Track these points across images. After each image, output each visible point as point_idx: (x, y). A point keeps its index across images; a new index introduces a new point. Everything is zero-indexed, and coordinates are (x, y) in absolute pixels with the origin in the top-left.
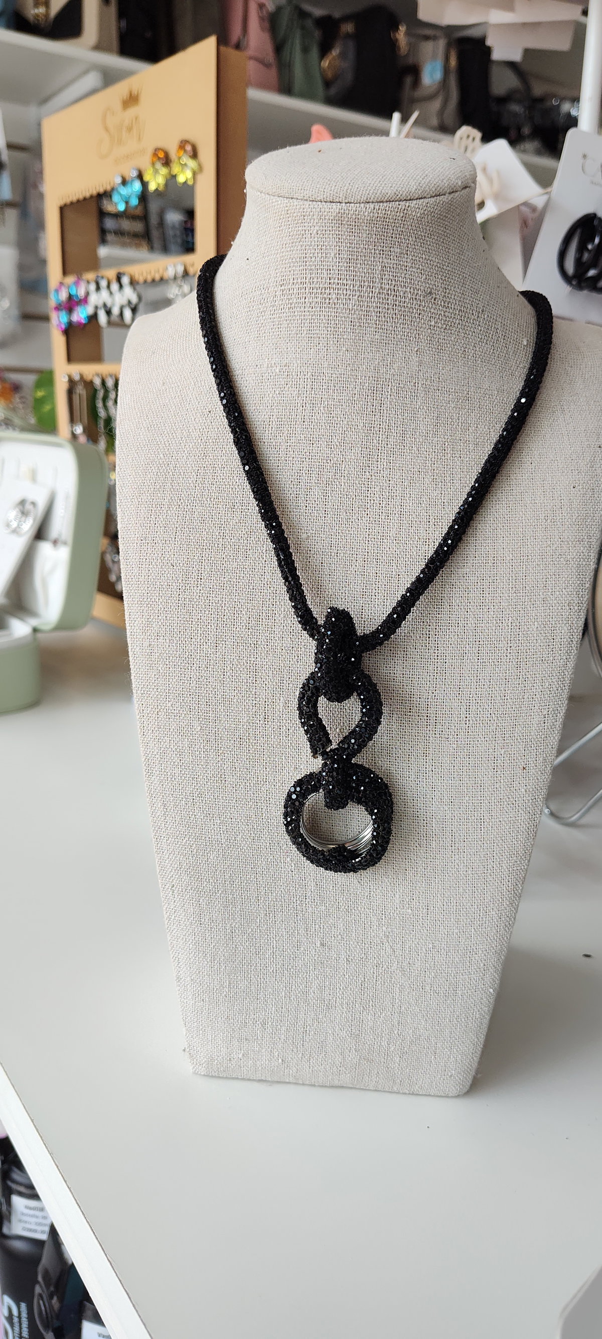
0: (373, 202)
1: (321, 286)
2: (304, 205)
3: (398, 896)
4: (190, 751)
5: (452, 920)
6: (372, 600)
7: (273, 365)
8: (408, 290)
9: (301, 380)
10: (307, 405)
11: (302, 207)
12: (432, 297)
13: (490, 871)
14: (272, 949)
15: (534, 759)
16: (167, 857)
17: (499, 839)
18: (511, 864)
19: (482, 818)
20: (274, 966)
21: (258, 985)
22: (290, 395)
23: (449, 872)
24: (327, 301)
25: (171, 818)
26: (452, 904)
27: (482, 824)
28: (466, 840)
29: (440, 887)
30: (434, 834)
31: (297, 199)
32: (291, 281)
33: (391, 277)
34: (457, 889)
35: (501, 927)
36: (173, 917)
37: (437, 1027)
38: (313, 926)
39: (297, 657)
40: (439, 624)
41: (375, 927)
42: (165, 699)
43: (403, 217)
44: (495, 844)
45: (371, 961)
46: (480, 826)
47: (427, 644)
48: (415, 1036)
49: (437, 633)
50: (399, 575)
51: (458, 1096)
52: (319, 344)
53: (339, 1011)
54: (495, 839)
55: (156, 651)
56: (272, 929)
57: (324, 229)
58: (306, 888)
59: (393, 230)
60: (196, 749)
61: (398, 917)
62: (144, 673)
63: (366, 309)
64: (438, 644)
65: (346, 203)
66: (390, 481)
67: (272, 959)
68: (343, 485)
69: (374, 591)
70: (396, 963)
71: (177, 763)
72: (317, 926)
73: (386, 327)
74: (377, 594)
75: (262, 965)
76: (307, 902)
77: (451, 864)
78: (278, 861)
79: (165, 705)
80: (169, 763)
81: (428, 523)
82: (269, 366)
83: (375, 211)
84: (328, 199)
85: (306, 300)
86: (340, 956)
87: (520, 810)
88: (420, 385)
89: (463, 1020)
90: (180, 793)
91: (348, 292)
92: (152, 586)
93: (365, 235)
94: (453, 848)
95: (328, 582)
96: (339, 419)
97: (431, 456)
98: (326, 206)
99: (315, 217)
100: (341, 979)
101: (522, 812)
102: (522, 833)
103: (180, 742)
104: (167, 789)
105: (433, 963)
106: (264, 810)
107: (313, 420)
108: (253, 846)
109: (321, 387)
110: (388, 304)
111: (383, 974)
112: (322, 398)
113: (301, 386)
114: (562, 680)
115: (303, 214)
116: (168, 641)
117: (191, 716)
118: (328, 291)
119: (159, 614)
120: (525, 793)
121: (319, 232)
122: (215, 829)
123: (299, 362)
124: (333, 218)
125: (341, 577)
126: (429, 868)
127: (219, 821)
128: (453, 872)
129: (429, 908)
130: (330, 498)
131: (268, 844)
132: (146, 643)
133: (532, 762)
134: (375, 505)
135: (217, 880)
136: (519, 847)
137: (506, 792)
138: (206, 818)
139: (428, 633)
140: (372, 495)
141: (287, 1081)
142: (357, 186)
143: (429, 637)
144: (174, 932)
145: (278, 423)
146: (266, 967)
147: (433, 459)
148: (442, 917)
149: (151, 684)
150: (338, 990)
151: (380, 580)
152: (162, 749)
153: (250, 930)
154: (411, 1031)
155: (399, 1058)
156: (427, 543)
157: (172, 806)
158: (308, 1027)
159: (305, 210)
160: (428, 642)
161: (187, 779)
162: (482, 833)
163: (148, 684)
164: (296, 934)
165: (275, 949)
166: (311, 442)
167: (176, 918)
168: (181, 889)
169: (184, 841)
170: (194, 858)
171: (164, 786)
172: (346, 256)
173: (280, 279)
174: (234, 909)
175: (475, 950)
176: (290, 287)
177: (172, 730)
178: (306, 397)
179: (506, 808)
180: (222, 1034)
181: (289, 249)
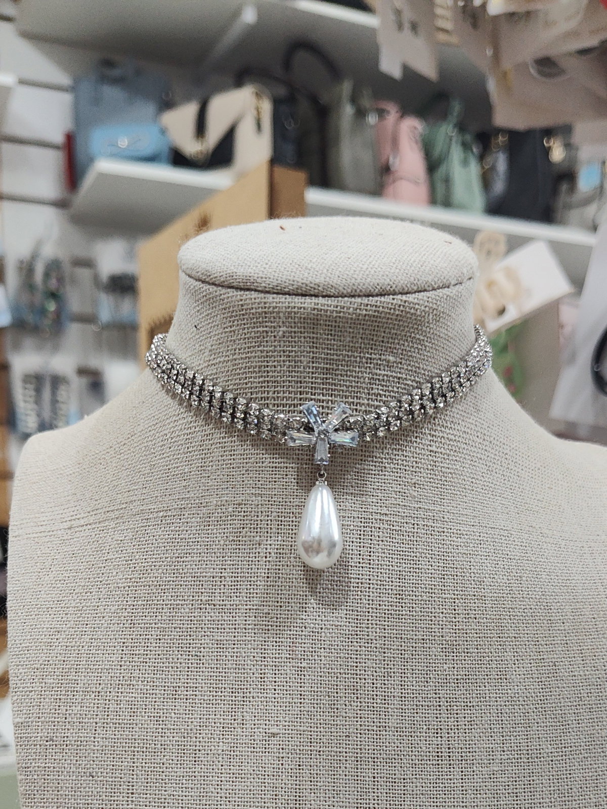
0: (359, 296)
2: (265, 298)
11: (263, 300)
31: (257, 290)
57: (293, 330)
65: (324, 296)
83: (362, 306)
98: (296, 300)
99: (281, 314)
124: (305, 315)
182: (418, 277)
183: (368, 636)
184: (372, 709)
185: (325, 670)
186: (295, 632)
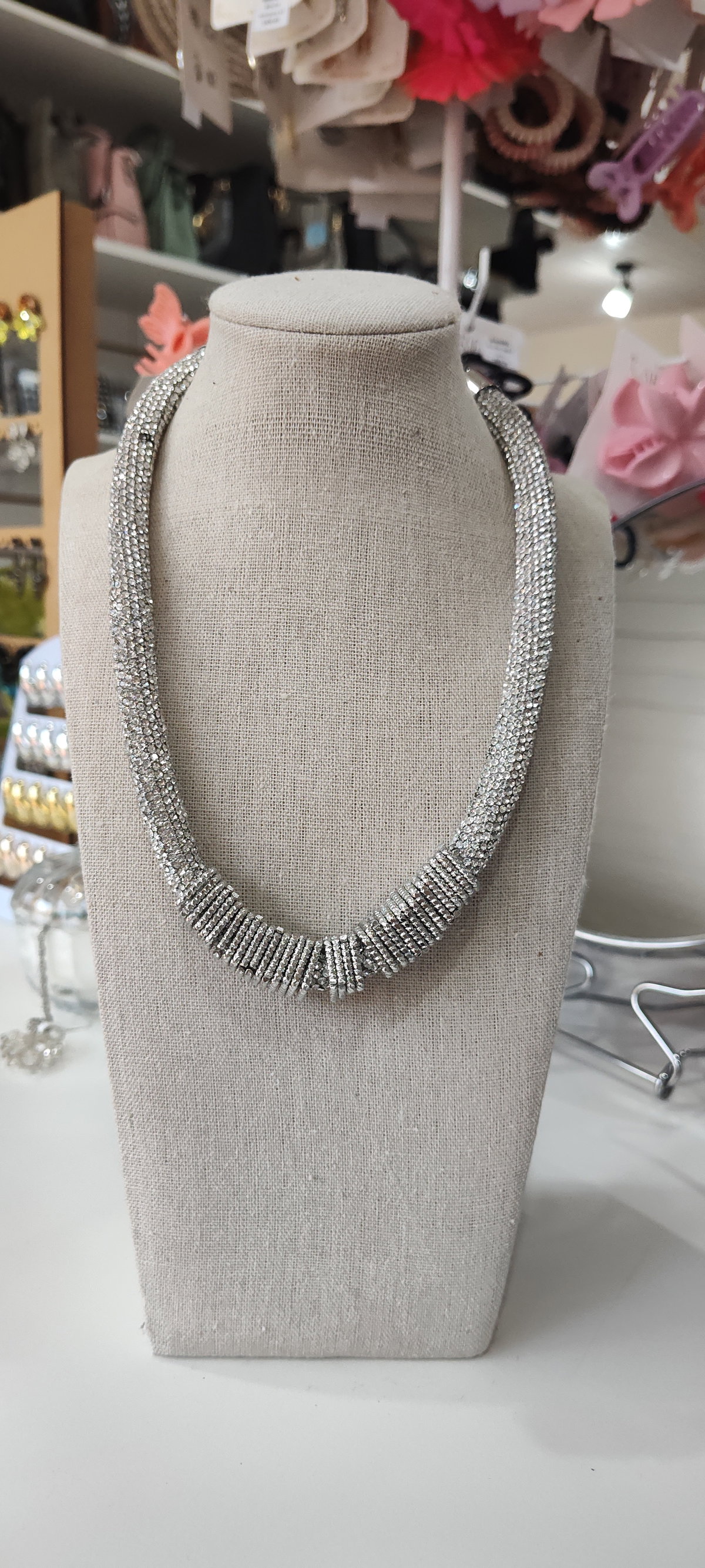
0: (356, 334)
1: (300, 422)
2: (280, 335)
3: (401, 1112)
4: (153, 949)
5: (465, 1137)
6: (364, 767)
7: (245, 507)
8: (395, 428)
9: (277, 523)
10: (284, 550)
11: (278, 337)
12: (420, 438)
13: (506, 1077)
14: (253, 1187)
15: (551, 943)
16: (125, 1079)
17: (516, 1037)
18: (529, 1067)
19: (496, 1013)
20: (256, 1208)
21: (236, 1235)
22: (264, 540)
23: (460, 1080)
24: (307, 438)
25: (130, 1032)
26: (465, 1118)
27: (496, 1020)
28: (478, 1040)
29: (451, 1098)
30: (441, 1035)
31: (273, 329)
32: (265, 416)
33: (376, 415)
34: (470, 1099)
35: (522, 1143)
36: (131, 1156)
37: (451, 1272)
38: (303, 1154)
39: (279, 834)
40: (440, 792)
41: (376, 1151)
42: (122, 889)
43: (388, 351)
44: (511, 1044)
45: (372, 1194)
46: (493, 1024)
47: (427, 815)
48: (425, 1286)
49: (437, 803)
50: (392, 739)
51: (476, 1357)
52: (297, 483)
53: (335, 1260)
54: (511, 1038)
55: (112, 831)
56: (253, 1162)
57: (303, 361)
58: (293, 1109)
59: (378, 364)
60: (160, 947)
61: (402, 1138)
62: (96, 858)
63: (349, 447)
64: (439, 815)
65: (327, 334)
66: (378, 634)
67: (254, 1200)
68: (326, 638)
69: (365, 757)
70: (402, 1194)
71: (137, 965)
72: (307, 1155)
73: (371, 467)
74: (368, 760)
75: (242, 1209)
76: (295, 1126)
77: (462, 1070)
78: (260, 1077)
79: (122, 895)
80: (127, 964)
81: (422, 681)
82: (241, 507)
83: (359, 343)
84: (308, 330)
85: (283, 437)
86: (335, 1190)
87: (537, 1002)
88: (409, 530)
89: (481, 1261)
90: (142, 1001)
91: (330, 429)
92: (106, 756)
93: (347, 369)
94: (464, 1050)
95: (313, 747)
96: (320, 566)
97: (423, 607)
98: (305, 337)
99: (293, 348)
100: (337, 1219)
101: (540, 1005)
102: (540, 1030)
103: (141, 939)
104: (125, 996)
105: (444, 1192)
106: (242, 1016)
107: (291, 567)
108: (230, 1060)
109: (300, 530)
110: (373, 442)
111: (386, 1209)
112: (301, 542)
113: (277, 529)
114: (577, 852)
115: (279, 345)
116: (125, 819)
117: (155, 907)
118: (307, 427)
119: (115, 789)
120: (542, 983)
121: (298, 365)
122: (184, 1042)
123: (275, 503)
124: (312, 350)
125: (327, 742)
126: (437, 1076)
127: (189, 1033)
128: (465, 1080)
129: (438, 1124)
130: (312, 653)
131: (248, 1057)
132: (100, 823)
133: (548, 947)
134: (362, 661)
135: (187, 1105)
136: (538, 1047)
137: (521, 982)
138: (173, 1029)
139: (427, 802)
140: (359, 650)
141: (272, 1354)
142: (338, 317)
143: (429, 808)
144: (133, 1174)
145: (251, 570)
146: (247, 1210)
147: (425, 611)
148: (454, 1134)
149: (106, 871)
150: (333, 1233)
151: (371, 745)
152: (120, 948)
153: (227, 1165)
154: (421, 1279)
155: (406, 1315)
156: (422, 703)
157: (131, 1016)
158: (298, 1284)
159: (282, 341)
160: (427, 812)
161: (150, 982)
162: (497, 1032)
163: (102, 870)
164: (283, 1166)
165: (257, 1187)
166: (290, 591)
167: (136, 1156)
168: (141, 1119)
169: (147, 1058)
170: (159, 1079)
171: (122, 993)
172: (327, 391)
173: (252, 414)
174: (207, 1140)
175: (492, 1173)
176: (263, 423)
177: (131, 925)
178: (283, 542)
179: (522, 1002)
180: (191, 1301)
181: (262, 383)
182: (405, 320)
183: (364, 619)
184: (367, 681)
185: (328, 648)
186: (302, 615)
